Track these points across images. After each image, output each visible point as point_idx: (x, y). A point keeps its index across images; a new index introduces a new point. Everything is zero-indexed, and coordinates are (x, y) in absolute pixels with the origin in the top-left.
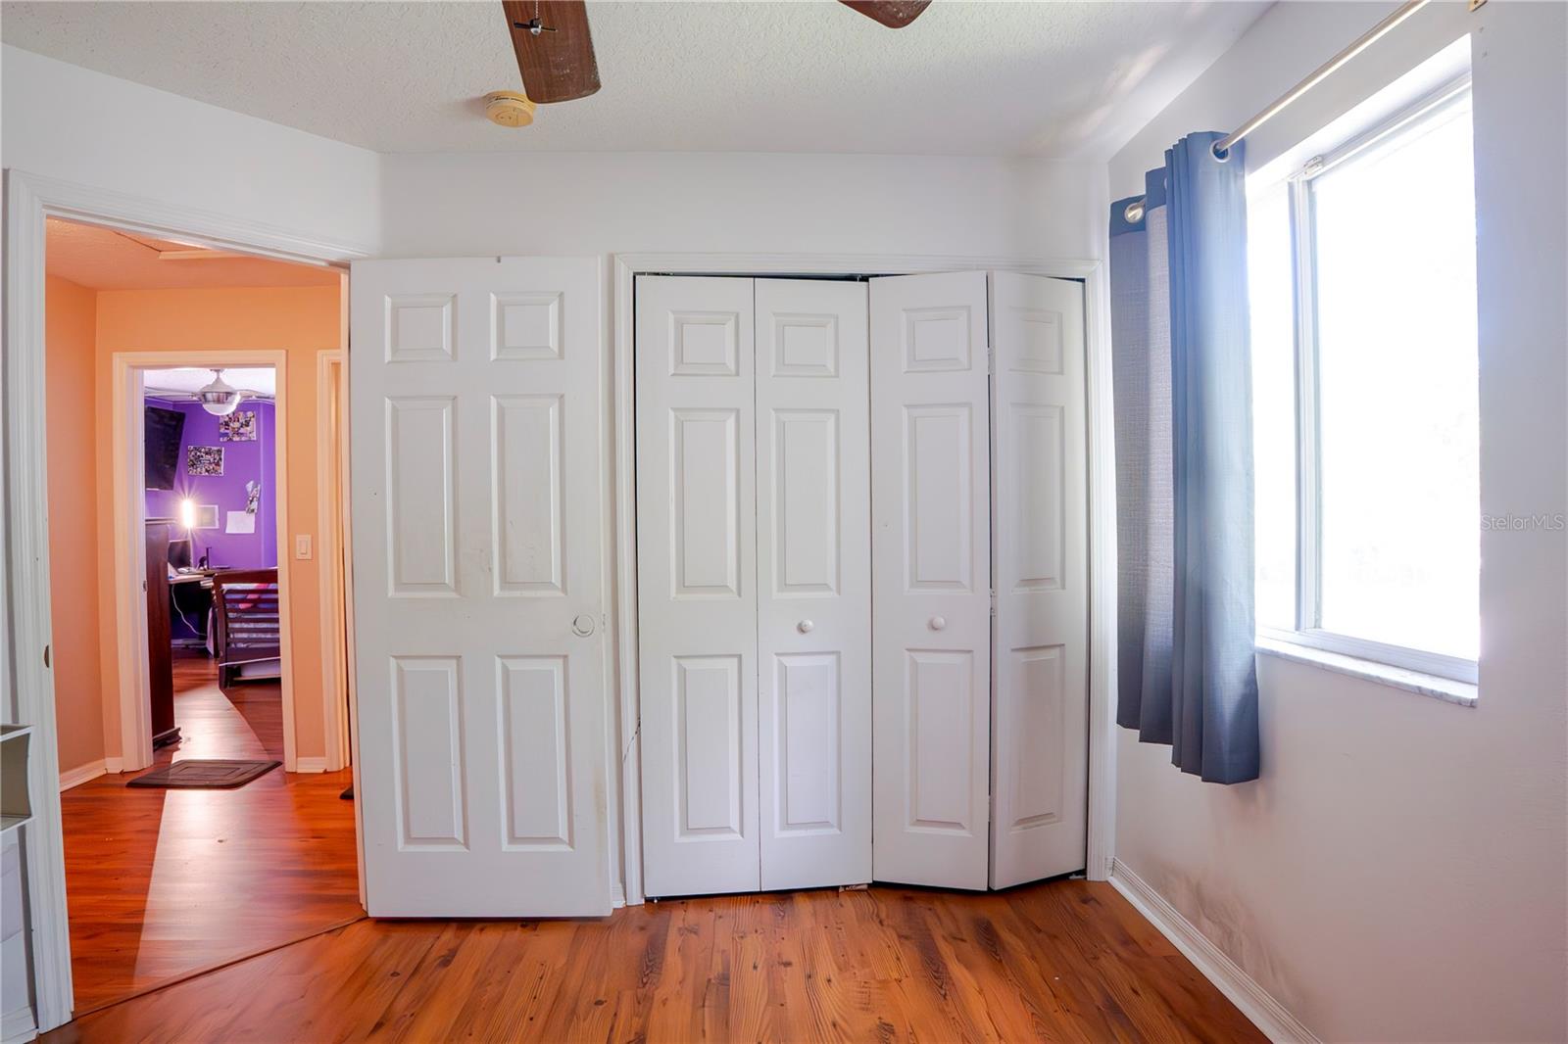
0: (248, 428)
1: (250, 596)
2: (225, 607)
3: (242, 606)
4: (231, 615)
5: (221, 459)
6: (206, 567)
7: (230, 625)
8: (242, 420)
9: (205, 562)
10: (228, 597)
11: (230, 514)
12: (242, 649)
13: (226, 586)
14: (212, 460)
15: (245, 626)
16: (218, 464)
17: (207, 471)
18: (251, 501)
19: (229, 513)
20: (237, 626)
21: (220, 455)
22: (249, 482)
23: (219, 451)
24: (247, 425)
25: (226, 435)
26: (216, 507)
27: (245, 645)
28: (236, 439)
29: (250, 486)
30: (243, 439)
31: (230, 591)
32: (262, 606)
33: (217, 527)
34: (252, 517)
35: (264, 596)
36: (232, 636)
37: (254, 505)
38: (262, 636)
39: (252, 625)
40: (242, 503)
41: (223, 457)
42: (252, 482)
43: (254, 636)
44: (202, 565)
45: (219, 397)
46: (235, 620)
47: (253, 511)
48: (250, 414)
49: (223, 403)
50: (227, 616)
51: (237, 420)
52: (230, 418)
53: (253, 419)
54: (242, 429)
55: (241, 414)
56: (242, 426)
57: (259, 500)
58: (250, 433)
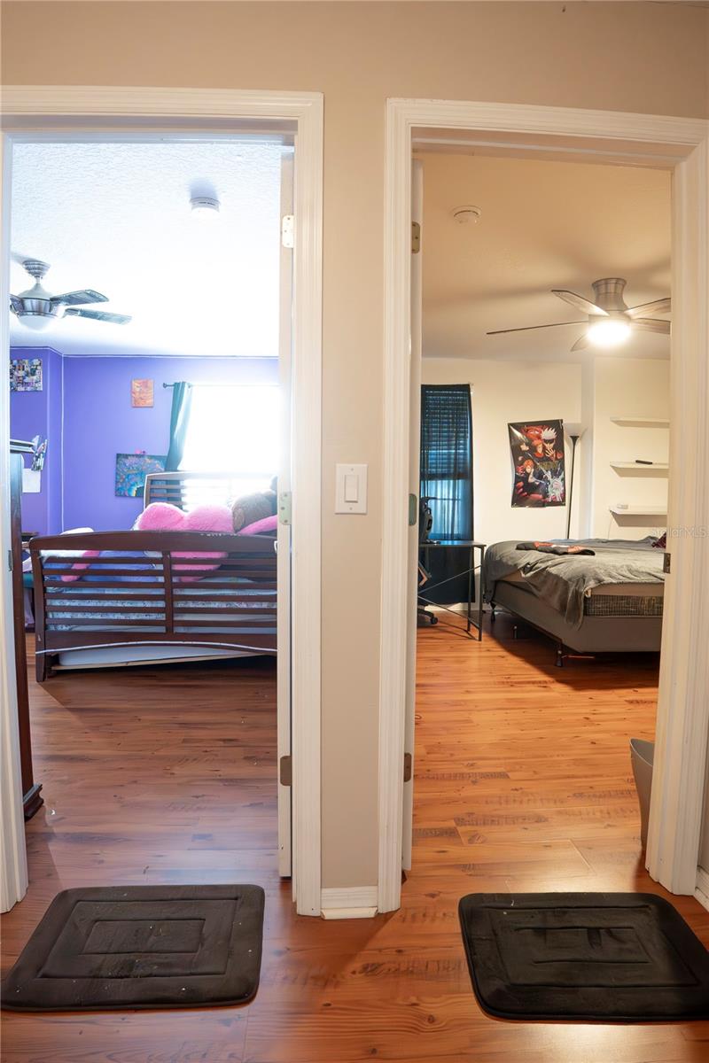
0: (35, 378)
1: (76, 567)
2: (43, 579)
3: (65, 578)
7: (49, 602)
8: (27, 369)
10: (47, 566)
12: (63, 633)
13: (45, 553)
15: (67, 603)
18: (38, 457)
20: (57, 603)
22: (35, 437)
24: (33, 374)
27: (68, 628)
28: (21, 389)
29: (36, 440)
31: (52, 560)
32: (90, 579)
34: (38, 475)
35: (96, 567)
36: (51, 616)
37: (41, 462)
38: (90, 616)
39: (76, 603)
42: (38, 436)
43: (80, 616)
45: (39, 306)
46: (55, 596)
47: (39, 468)
48: (36, 362)
49: (45, 314)
50: (45, 589)
51: (21, 368)
52: (14, 366)
53: (39, 368)
54: (27, 378)
55: (27, 361)
56: (27, 375)
57: (45, 457)
58: (36, 382)
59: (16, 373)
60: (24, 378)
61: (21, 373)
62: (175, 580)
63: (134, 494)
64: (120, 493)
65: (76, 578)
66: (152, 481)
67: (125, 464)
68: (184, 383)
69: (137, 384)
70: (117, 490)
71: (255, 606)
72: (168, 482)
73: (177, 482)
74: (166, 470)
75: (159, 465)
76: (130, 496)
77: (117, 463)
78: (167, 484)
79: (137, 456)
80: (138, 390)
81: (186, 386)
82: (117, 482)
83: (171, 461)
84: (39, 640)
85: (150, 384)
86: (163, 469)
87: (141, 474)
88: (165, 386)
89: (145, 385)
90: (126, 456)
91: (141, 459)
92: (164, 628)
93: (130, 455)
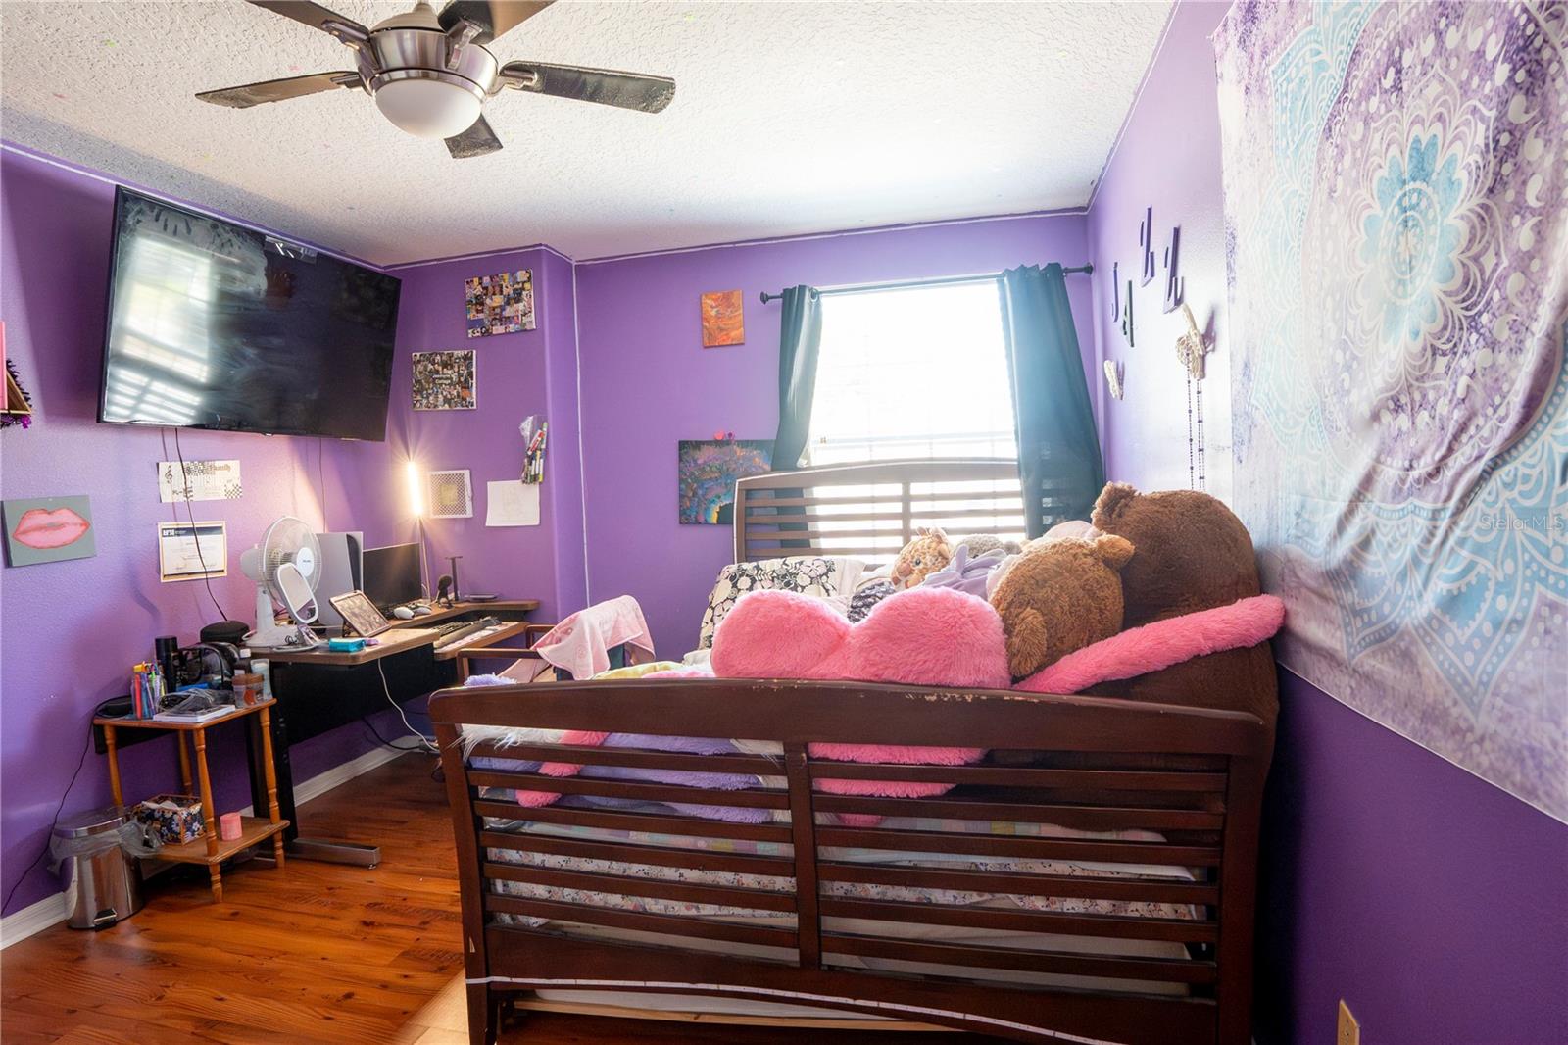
0: (521, 306)
1: (551, 769)
2: (474, 794)
3: (527, 798)
4: (492, 822)
5: (470, 374)
6: (451, 596)
7: (491, 852)
8: (508, 291)
9: (451, 588)
10: (479, 763)
11: (493, 487)
12: (531, 934)
13: (471, 732)
14: (454, 377)
16: (466, 386)
17: (447, 400)
18: (532, 458)
19: (491, 485)
20: (513, 855)
21: (469, 366)
22: (524, 420)
23: (468, 358)
24: (518, 300)
25: (479, 323)
26: (467, 473)
27: (541, 921)
28: (498, 330)
29: (527, 426)
30: (512, 328)
32: (586, 801)
33: (469, 513)
34: (534, 492)
35: (600, 771)
36: (499, 887)
37: (537, 466)
40: (515, 464)
41: (474, 369)
42: (530, 419)
43: (568, 894)
44: (444, 594)
46: (510, 839)
47: (535, 478)
48: (522, 276)
50: (479, 823)
51: (497, 289)
52: (486, 289)
53: (527, 286)
54: (508, 308)
55: (506, 276)
56: (508, 303)
57: (546, 454)
58: (525, 314)
59: (488, 301)
60: (502, 308)
61: (498, 300)
62: (822, 818)
63: (714, 518)
64: (688, 518)
65: (549, 797)
66: (748, 493)
67: (695, 461)
68: (802, 288)
69: (710, 302)
70: (682, 512)
71: (1073, 905)
72: (780, 492)
73: (797, 492)
74: (774, 469)
75: (760, 459)
76: (707, 524)
77: (681, 460)
78: (777, 497)
79: (718, 443)
80: (714, 313)
81: (807, 294)
82: (681, 497)
83: (784, 447)
84: (473, 950)
85: (736, 299)
86: (768, 467)
87: (726, 476)
88: (765, 298)
89: (727, 299)
90: (697, 445)
91: (726, 449)
92: (796, 951)
93: (703, 443)
